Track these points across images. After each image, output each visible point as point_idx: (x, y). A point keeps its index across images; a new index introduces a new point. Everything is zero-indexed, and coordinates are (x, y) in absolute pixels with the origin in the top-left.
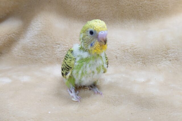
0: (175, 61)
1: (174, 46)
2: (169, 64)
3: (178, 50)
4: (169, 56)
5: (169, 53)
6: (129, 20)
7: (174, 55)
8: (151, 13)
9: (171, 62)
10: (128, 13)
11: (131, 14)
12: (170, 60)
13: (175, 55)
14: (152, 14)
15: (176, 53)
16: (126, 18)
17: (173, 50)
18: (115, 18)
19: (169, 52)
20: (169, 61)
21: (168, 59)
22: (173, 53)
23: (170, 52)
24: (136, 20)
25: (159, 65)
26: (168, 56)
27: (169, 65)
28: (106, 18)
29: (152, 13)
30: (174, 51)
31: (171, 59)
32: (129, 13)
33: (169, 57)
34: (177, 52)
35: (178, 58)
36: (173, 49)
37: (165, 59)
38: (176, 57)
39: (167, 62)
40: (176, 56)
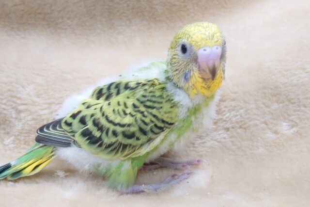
0: (239, 131)
1: (235, 93)
2: (225, 138)
3: (245, 102)
4: (224, 118)
5: (224, 111)
6: (128, 22)
7: (237, 115)
8: (182, 4)
9: (228, 133)
10: (125, 5)
11: (133, 9)
12: (227, 129)
13: (239, 117)
14: (186, 6)
15: (242, 111)
16: (121, 19)
17: (233, 103)
18: (91, 18)
19: (224, 109)
20: (223, 131)
21: (221, 125)
22: (233, 110)
23: (226, 107)
24: (145, 22)
25: (199, 142)
26: (222, 119)
27: (223, 140)
28: (69, 18)
29: (186, 4)
30: (235, 107)
31: (228, 125)
32: (128, 6)
33: (225, 121)
34: (242, 108)
35: (245, 124)
36: (234, 100)
37: (214, 127)
38: (241, 121)
39: (220, 134)
40: (241, 116)
